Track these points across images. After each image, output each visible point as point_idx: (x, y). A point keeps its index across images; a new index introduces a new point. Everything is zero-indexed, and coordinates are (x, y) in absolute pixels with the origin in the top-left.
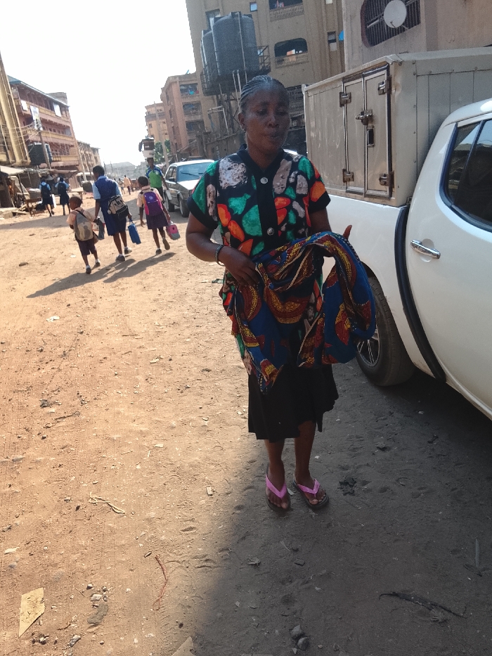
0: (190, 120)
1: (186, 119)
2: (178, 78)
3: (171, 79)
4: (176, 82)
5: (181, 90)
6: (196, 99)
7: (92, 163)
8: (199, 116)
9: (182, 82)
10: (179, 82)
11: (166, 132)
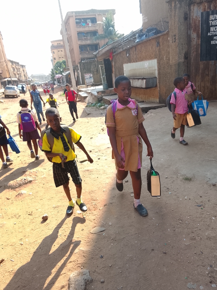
2: (74, 14)
3: (69, 13)
4: (73, 16)
5: (77, 23)
6: (87, 29)
7: (20, 73)
8: (89, 41)
9: (77, 16)
10: (75, 16)
11: (62, 56)
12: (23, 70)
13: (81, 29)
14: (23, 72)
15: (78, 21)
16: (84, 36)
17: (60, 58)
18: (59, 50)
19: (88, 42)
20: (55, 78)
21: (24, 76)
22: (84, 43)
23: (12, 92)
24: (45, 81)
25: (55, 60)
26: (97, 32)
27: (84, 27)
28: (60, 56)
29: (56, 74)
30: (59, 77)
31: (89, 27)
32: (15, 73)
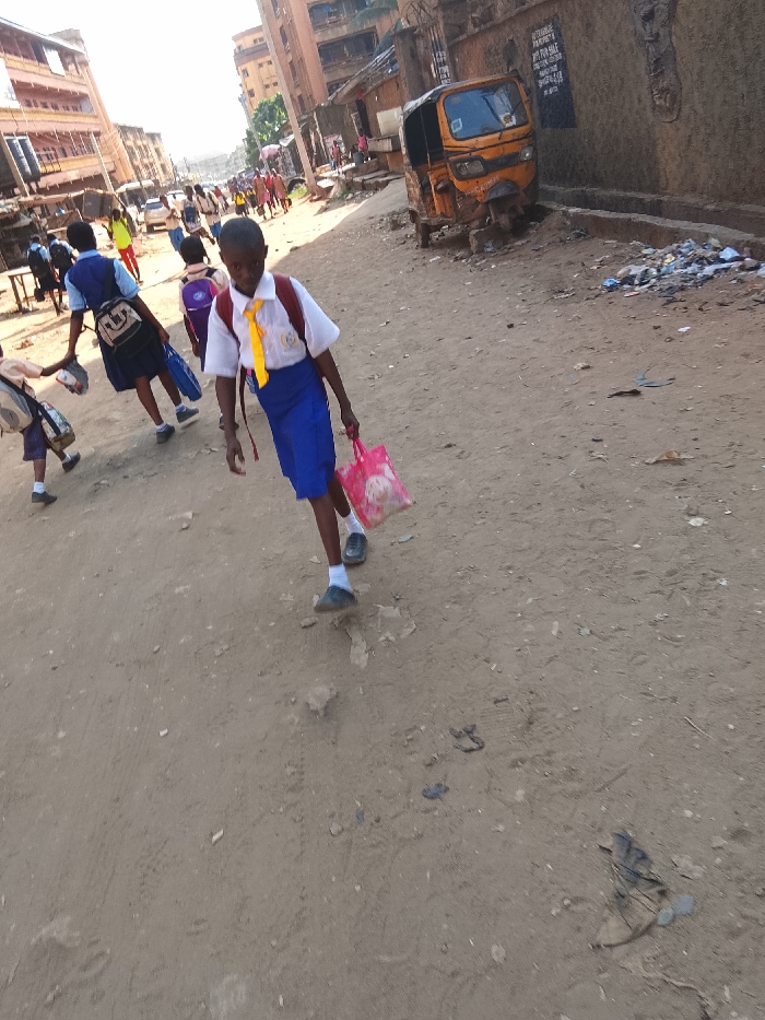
0: (326, 39)
1: (319, 37)
7: (151, 160)
8: (345, 27)
11: (275, 80)
12: (157, 150)
14: (155, 154)
16: (330, 14)
17: (267, 86)
18: (260, 61)
19: (344, 31)
20: (261, 157)
21: (161, 171)
22: (330, 35)
25: (252, 99)
28: (266, 83)
29: (264, 144)
30: (272, 153)
32: (136, 163)
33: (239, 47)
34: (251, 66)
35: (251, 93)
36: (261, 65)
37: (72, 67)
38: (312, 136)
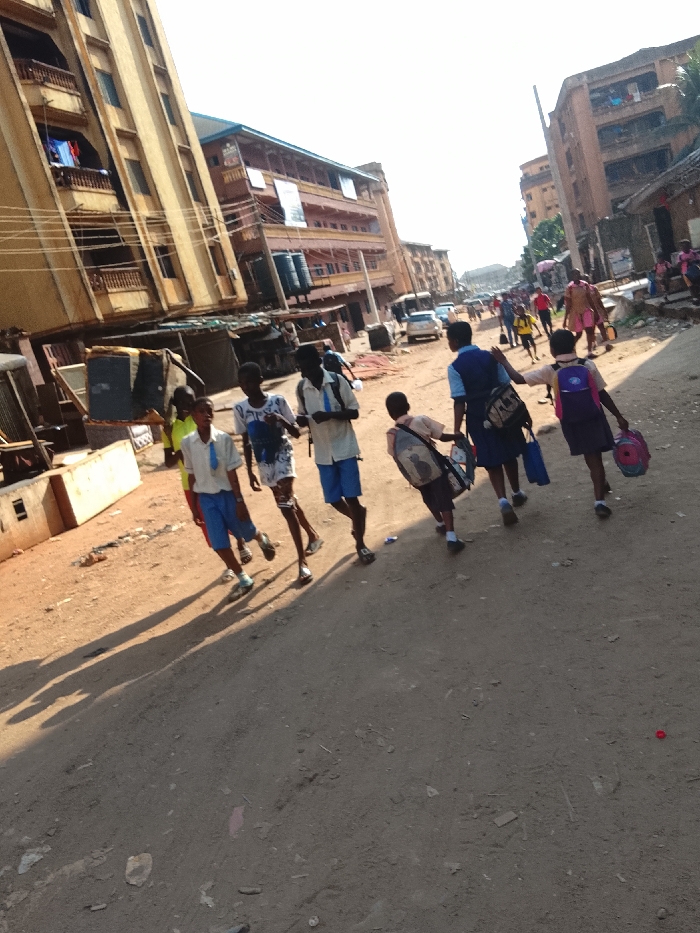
0: (614, 158)
1: (605, 157)
2: (585, 78)
3: (570, 82)
4: (581, 86)
5: (592, 100)
6: (627, 112)
7: (435, 274)
8: (635, 146)
9: (594, 83)
10: (589, 84)
11: (556, 202)
12: (442, 266)
13: (610, 118)
14: (440, 270)
15: (597, 95)
16: (621, 135)
17: (549, 208)
18: (544, 186)
19: (635, 149)
20: (535, 271)
21: (443, 283)
22: (620, 154)
23: (425, 327)
24: (505, 286)
25: (534, 220)
26: (662, 114)
27: (619, 108)
28: (548, 205)
29: (539, 259)
30: (547, 268)
31: (634, 104)
32: (420, 276)
33: (525, 175)
34: (535, 191)
35: (533, 215)
36: (545, 190)
37: (365, 194)
38: (591, 252)
